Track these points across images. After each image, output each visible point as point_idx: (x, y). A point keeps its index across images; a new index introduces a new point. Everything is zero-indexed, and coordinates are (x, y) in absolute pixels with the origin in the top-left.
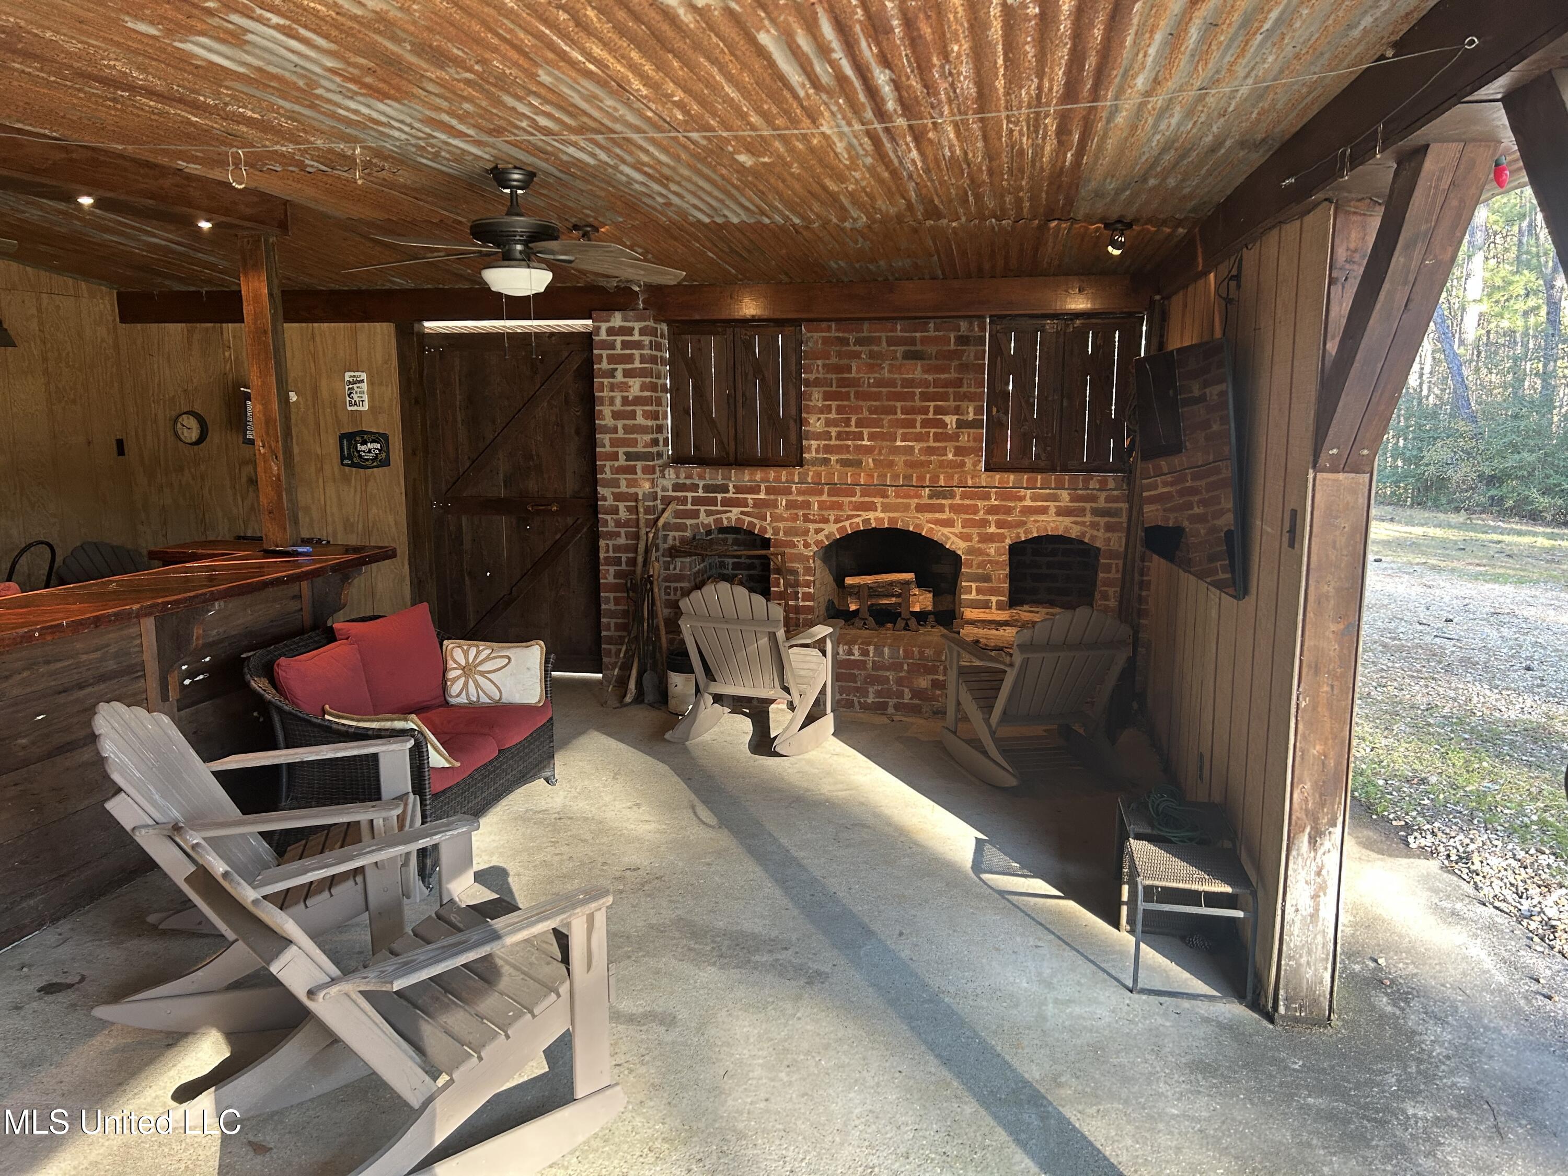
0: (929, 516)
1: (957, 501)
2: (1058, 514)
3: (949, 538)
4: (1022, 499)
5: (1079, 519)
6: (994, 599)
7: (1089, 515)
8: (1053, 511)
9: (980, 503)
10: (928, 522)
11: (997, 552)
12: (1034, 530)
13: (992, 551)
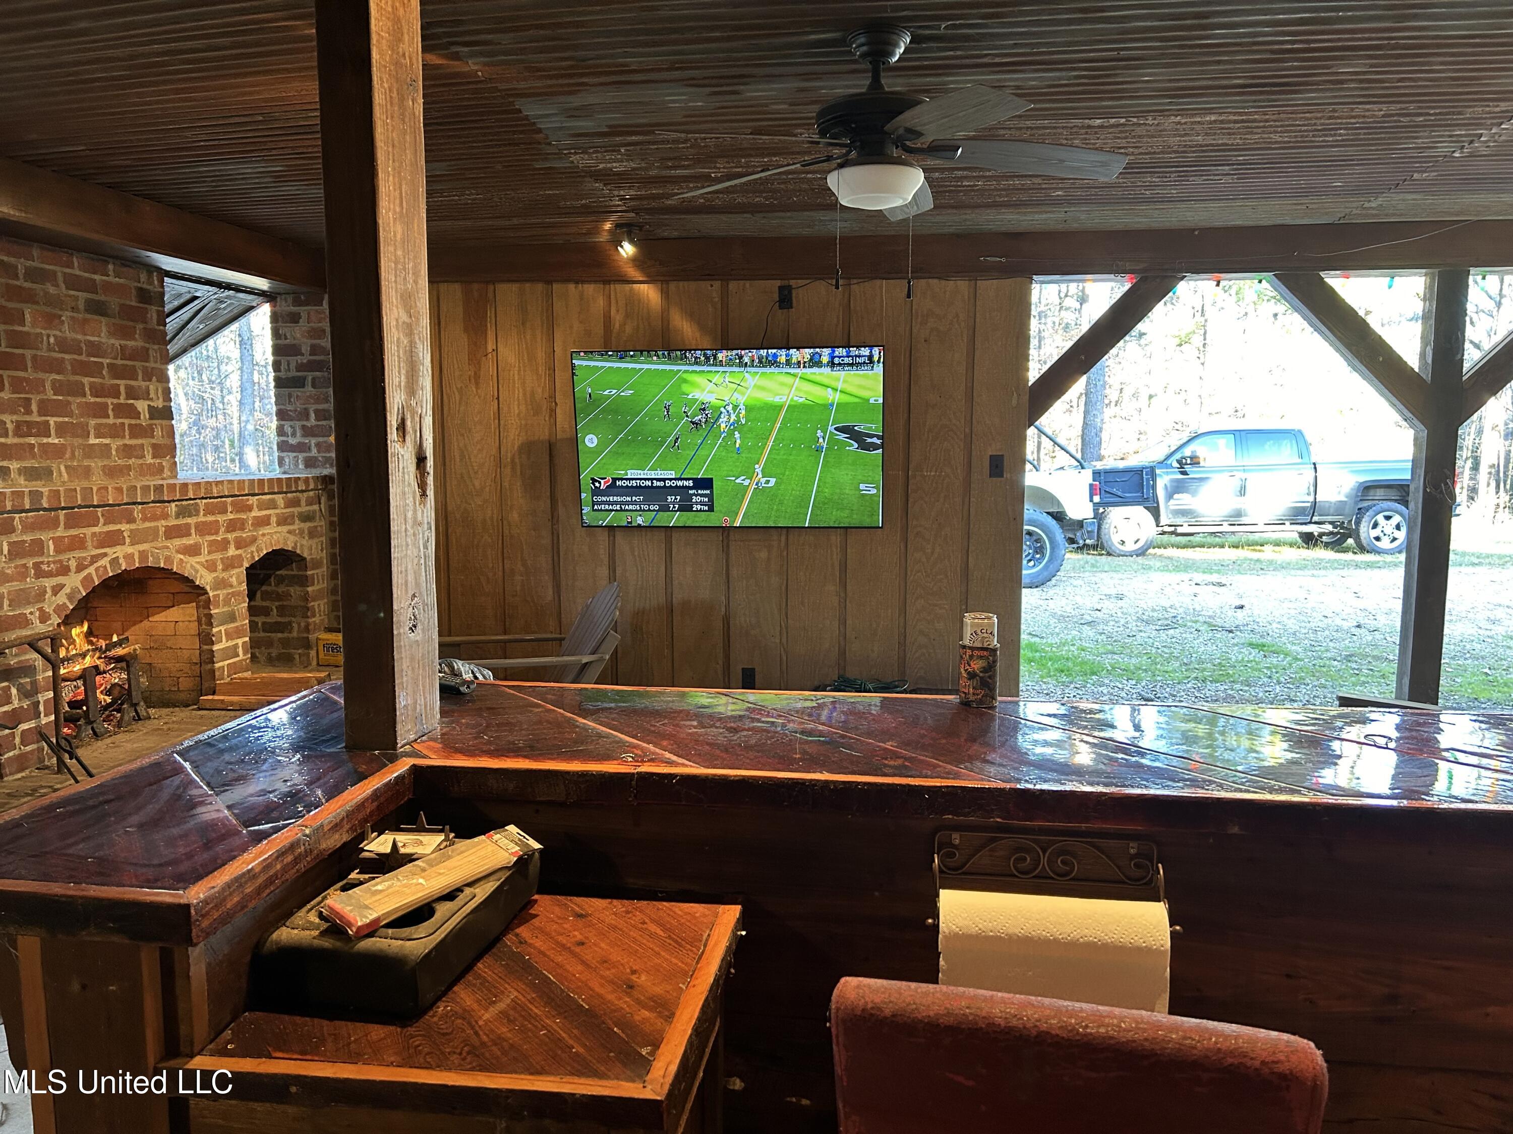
0: (178, 542)
1: (201, 519)
2: (279, 524)
3: (197, 571)
4: (250, 509)
5: (291, 527)
6: (240, 642)
7: (297, 521)
8: (274, 520)
9: (221, 518)
10: (178, 552)
11: (238, 579)
12: (263, 545)
13: (234, 580)
